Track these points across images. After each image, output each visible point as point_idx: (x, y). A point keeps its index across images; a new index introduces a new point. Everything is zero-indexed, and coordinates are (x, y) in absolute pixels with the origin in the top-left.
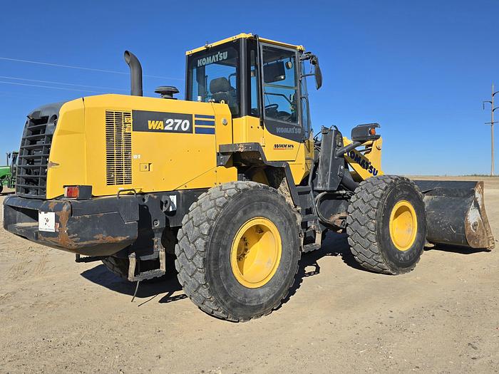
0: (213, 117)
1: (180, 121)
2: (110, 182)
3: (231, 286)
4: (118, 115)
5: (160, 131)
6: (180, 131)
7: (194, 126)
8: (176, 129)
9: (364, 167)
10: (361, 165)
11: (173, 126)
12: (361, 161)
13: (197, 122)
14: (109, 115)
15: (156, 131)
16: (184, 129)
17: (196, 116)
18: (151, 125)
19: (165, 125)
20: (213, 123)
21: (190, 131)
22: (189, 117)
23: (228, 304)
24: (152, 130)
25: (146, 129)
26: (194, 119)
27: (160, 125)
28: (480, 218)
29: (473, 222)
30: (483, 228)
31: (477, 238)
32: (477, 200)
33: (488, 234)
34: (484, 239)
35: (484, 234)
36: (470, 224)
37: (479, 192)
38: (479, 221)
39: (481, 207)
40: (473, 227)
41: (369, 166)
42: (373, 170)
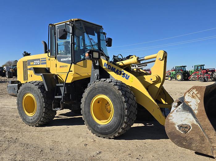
0: (46, 58)
1: (37, 61)
2: (24, 80)
4: (25, 61)
7: (41, 62)
9: (118, 74)
10: (116, 73)
12: (115, 71)
13: (42, 61)
14: (23, 62)
15: (32, 65)
16: (38, 64)
17: (41, 59)
18: (31, 63)
19: (34, 63)
20: (45, 60)
21: (40, 64)
22: (39, 60)
25: (30, 65)
26: (41, 60)
28: (195, 123)
29: (180, 123)
30: (202, 133)
31: (186, 140)
32: (189, 104)
33: (211, 142)
34: (203, 145)
35: (203, 140)
36: (174, 124)
37: (193, 97)
38: (193, 125)
39: (196, 112)
40: (180, 127)
41: (122, 73)
42: (125, 75)
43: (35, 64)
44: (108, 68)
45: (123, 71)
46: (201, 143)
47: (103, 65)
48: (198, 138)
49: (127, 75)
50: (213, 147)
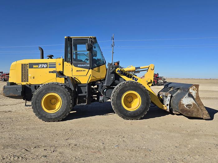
0: (55, 63)
1: (43, 65)
2: (22, 81)
3: (41, 111)
5: (37, 68)
6: (43, 67)
7: (48, 66)
8: (42, 67)
9: (129, 77)
10: (127, 77)
11: (41, 66)
12: (127, 75)
14: (22, 65)
15: (36, 68)
16: (45, 67)
17: (49, 63)
18: (34, 66)
20: (55, 65)
21: (47, 67)
22: (47, 64)
23: (40, 115)
24: (34, 68)
25: (33, 68)
26: (48, 64)
27: (37, 66)
28: (194, 102)
29: (187, 104)
30: (198, 107)
31: (190, 112)
32: (192, 93)
33: (202, 111)
34: (199, 113)
35: (198, 111)
36: (184, 104)
37: (194, 90)
38: (193, 104)
39: (195, 97)
40: (187, 106)
41: (132, 77)
42: (135, 78)
43: (39, 67)
44: (121, 73)
45: (133, 76)
46: (197, 112)
47: (117, 71)
48: (196, 110)
49: (136, 78)
50: (203, 113)
